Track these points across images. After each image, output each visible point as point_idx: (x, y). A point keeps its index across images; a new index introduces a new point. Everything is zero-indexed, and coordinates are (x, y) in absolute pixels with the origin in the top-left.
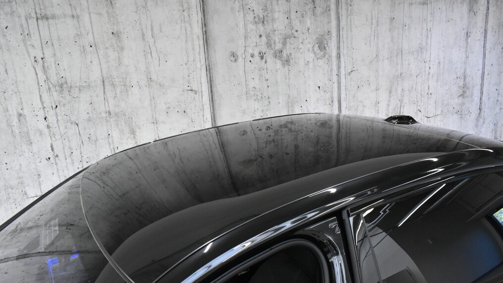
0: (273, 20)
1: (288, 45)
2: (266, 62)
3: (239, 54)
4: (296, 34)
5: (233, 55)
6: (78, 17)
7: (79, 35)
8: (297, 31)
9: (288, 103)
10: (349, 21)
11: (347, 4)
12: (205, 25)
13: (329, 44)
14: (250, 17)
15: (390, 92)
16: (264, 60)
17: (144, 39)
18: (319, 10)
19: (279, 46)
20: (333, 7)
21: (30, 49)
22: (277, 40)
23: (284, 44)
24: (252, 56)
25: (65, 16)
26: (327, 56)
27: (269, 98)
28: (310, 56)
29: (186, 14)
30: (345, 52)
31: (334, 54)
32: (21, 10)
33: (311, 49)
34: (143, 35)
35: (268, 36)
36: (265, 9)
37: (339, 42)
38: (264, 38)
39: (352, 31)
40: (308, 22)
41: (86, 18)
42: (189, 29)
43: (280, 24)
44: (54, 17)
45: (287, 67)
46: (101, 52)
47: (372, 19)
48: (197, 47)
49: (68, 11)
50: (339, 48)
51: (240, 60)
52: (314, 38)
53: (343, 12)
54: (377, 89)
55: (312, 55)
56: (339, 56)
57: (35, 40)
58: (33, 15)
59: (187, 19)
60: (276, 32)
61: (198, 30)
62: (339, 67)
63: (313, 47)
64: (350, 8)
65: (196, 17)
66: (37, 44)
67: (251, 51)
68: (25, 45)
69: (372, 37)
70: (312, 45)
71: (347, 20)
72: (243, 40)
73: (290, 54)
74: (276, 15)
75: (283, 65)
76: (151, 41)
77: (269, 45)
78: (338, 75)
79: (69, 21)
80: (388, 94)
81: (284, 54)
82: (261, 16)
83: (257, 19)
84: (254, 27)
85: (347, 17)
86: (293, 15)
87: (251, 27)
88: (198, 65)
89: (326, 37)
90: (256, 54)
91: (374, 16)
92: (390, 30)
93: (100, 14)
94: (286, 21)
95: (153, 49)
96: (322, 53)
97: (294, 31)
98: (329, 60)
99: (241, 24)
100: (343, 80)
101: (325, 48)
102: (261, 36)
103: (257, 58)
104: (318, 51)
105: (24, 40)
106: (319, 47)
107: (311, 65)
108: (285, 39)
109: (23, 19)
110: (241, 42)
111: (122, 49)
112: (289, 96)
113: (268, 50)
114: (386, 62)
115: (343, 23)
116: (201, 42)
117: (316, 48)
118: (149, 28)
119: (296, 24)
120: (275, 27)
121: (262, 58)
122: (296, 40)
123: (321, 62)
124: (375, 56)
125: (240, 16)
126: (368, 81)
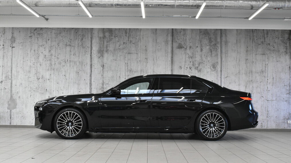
0: (195, 57)
1: (200, 66)
2: (192, 70)
3: (182, 67)
4: (204, 62)
5: (180, 67)
6: (138, 54)
7: (137, 58)
8: (204, 61)
10: (226, 59)
11: (225, 53)
12: (172, 57)
13: (217, 66)
14: (187, 56)
15: (246, 87)
16: (191, 70)
17: (154, 60)
18: (213, 55)
19: (197, 66)
20: (219, 54)
21: (125, 61)
22: (196, 64)
23: (199, 65)
24: (187, 68)
25: (135, 53)
26: (216, 70)
28: (209, 70)
29: (167, 54)
30: (224, 70)
31: (219, 70)
32: (125, 51)
33: (209, 68)
34: (154, 59)
35: (193, 62)
36: (193, 54)
37: (221, 66)
38: (192, 63)
39: (227, 63)
40: (209, 59)
41: (139, 54)
42: (167, 58)
43: (198, 58)
44: (132, 53)
45: (199, 73)
46: (142, 63)
47: (237, 59)
48: (169, 64)
49: (135, 52)
50: (221, 68)
51: (183, 69)
52: (211, 64)
53: (224, 56)
54: (239, 85)
55: (210, 70)
56: (221, 71)
57: (127, 59)
58: (127, 53)
59: (167, 56)
60: (196, 61)
61: (170, 59)
62: (221, 75)
63: (210, 67)
64: (226, 55)
65: (170, 55)
66: (127, 60)
67: (186, 66)
68: (124, 60)
69: (237, 66)
70: (210, 66)
71: (225, 59)
72: (184, 63)
73: (201, 68)
74: (197, 56)
75: (198, 72)
76: (156, 61)
77: (193, 65)
78: (221, 78)
79: (135, 54)
80: (245, 87)
81: (199, 68)
82: (191, 56)
83: (189, 57)
84: (188, 59)
85: (225, 58)
86: (203, 56)
87: (187, 59)
88: (169, 69)
89: (216, 64)
90: (188, 67)
91: (237, 58)
92: (245, 63)
93: (143, 53)
94: (200, 58)
95: (156, 63)
96: (214, 69)
97: (203, 61)
98: (217, 72)
99: (184, 58)
100: (223, 80)
101: (215, 68)
102: (190, 62)
103: (189, 69)
104: (213, 68)
105: (124, 58)
106: (213, 67)
107: (209, 73)
108: (199, 63)
109: (125, 53)
110: (183, 63)
111: (147, 63)
113: (193, 67)
114: (244, 75)
115: (223, 59)
116: (170, 62)
117: (212, 67)
118: (156, 57)
119: (204, 59)
120: (196, 59)
121: (190, 69)
122: (203, 64)
123: (213, 72)
124: (238, 72)
125: (184, 56)
126: (235, 81)
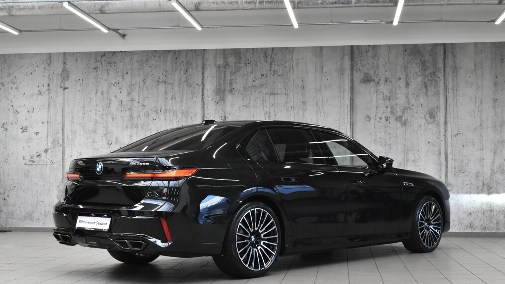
0: (396, 98)
1: (406, 114)
2: (389, 123)
3: (372, 117)
4: (412, 107)
5: (368, 117)
6: (288, 94)
7: (286, 103)
8: (413, 105)
9: (404, 150)
10: (455, 100)
11: (453, 89)
12: (352, 100)
13: (438, 115)
14: (381, 96)
15: (495, 153)
16: (388, 122)
17: (317, 105)
18: (430, 93)
19: (399, 114)
20: (442, 91)
21: (265, 108)
22: (398, 110)
23: (403, 113)
24: (380, 119)
25: (282, 93)
26: (436, 122)
27: (390, 145)
28: (423, 122)
29: (341, 94)
30: (452, 121)
31: (442, 121)
32: (264, 91)
33: (423, 117)
34: (317, 104)
35: (392, 108)
36: (391, 92)
37: (446, 114)
38: (389, 109)
39: (457, 107)
40: (422, 101)
41: (291, 95)
42: (342, 102)
43: (401, 100)
44: (277, 94)
45: (404, 128)
46: (296, 111)
47: (476, 99)
48: (346, 112)
49: (284, 92)
50: (446, 117)
51: (372, 121)
52: (426, 110)
53: (450, 94)
54: (481, 149)
55: (425, 121)
56: (446, 123)
57: (268, 104)
58: (269, 92)
59: (342, 96)
60: (398, 106)
61: (347, 102)
62: (446, 131)
63: (425, 116)
64: (456, 92)
65: (347, 96)
66: (268, 106)
67: (380, 116)
68: (263, 106)
69: (476, 112)
70: (424, 115)
71: (453, 100)
72: (375, 110)
73: (407, 119)
74: (398, 96)
75: (402, 126)
76: (321, 107)
77: (392, 113)
78: (446, 136)
79: (283, 95)
80: (492, 154)
81: (403, 119)
82: (388, 96)
83: (385, 98)
84: (383, 102)
85: (454, 98)
86: (410, 96)
87: (381, 102)
88: (346, 122)
89: (436, 110)
90: (383, 117)
91: (477, 98)
92: (493, 108)
93: (298, 93)
94: (406, 99)
95: (322, 111)
96: (432, 120)
97: (411, 106)
98: (438, 125)
99: (375, 100)
100: (449, 140)
101: (434, 117)
102: (387, 107)
103: (383, 120)
104: (429, 119)
105: (263, 104)
106: (430, 116)
107: (423, 127)
108: (404, 110)
109: (264, 94)
110: (374, 110)
111: (306, 110)
112: (405, 146)
113: (391, 116)
114: (490, 130)
115: (450, 101)
116: (349, 109)
117: (428, 116)
118: (321, 100)
119: (413, 101)
120: (397, 102)
121: (387, 120)
122: (412, 111)
123: (431, 126)
124: (478, 124)
125: (374, 96)
126: (473, 142)
